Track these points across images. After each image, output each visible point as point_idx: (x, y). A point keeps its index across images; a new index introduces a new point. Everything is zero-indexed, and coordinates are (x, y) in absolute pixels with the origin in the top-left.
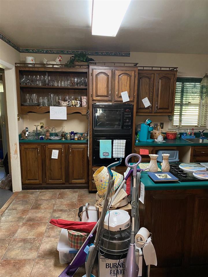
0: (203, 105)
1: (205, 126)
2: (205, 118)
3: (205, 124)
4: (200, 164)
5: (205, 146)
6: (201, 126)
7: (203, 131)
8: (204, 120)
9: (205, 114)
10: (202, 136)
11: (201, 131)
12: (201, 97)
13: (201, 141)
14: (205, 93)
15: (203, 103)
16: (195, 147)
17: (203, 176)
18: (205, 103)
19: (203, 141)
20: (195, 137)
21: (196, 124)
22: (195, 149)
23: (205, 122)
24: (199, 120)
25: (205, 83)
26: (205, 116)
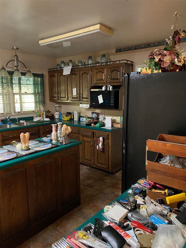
0: (6, 94)
1: (11, 113)
2: (9, 106)
3: (11, 111)
4: (2, 147)
5: (11, 131)
6: (6, 113)
7: (9, 117)
8: (9, 108)
9: (9, 102)
10: (9, 122)
11: (7, 117)
12: (3, 87)
13: (8, 126)
14: (5, 83)
15: (5, 93)
16: (3, 133)
17: (3, 158)
18: (7, 92)
19: (10, 126)
20: (3, 124)
21: (2, 112)
22: (3, 135)
23: (10, 109)
24: (4, 108)
25: (3, 74)
26: (9, 104)
